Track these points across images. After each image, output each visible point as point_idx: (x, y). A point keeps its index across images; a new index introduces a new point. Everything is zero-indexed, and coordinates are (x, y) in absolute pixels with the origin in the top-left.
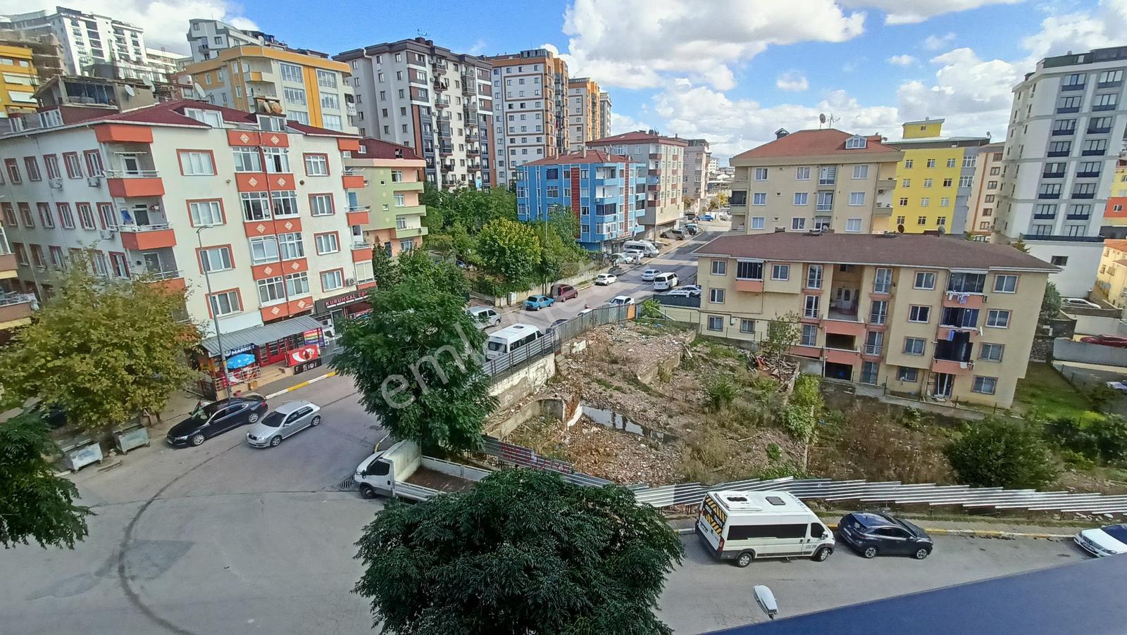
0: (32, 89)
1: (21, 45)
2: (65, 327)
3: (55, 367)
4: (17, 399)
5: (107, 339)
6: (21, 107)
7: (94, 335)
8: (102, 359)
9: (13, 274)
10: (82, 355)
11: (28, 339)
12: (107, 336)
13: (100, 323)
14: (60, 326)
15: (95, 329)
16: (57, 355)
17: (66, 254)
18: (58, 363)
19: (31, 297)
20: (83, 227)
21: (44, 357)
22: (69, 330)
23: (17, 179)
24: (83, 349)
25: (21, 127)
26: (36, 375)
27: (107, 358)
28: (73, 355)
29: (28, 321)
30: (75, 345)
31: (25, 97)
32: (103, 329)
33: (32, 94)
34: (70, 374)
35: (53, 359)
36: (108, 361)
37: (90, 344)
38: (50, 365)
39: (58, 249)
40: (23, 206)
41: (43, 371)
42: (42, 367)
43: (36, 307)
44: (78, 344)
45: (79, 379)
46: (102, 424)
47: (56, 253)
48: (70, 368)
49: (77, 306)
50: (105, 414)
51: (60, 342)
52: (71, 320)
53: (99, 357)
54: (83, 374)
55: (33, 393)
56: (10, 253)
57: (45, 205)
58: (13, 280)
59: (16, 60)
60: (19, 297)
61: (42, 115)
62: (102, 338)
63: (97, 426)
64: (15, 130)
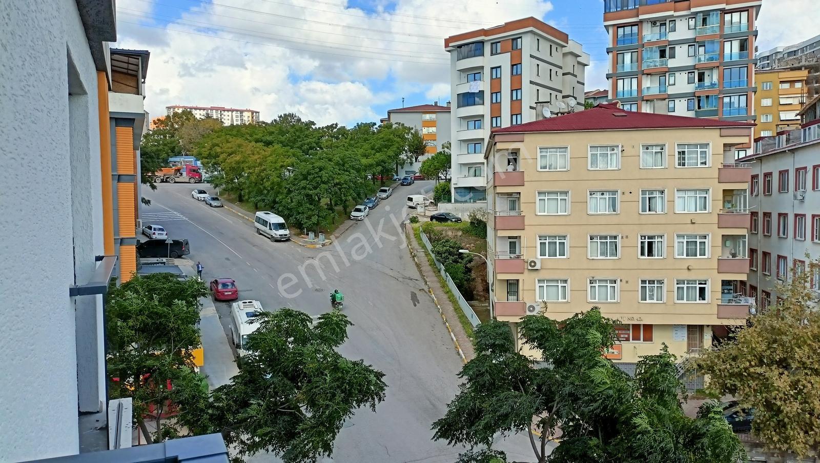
0: (799, 107)
1: (799, 69)
2: (774, 336)
3: (755, 373)
4: (718, 391)
5: (808, 362)
6: (788, 125)
7: (799, 353)
8: (799, 381)
9: (744, 277)
10: (781, 370)
11: (743, 340)
12: (809, 358)
13: (805, 342)
14: (769, 336)
15: (799, 347)
16: (761, 363)
17: (790, 264)
18: (759, 370)
19: (752, 301)
20: (813, 239)
21: (750, 361)
22: (775, 341)
23: (769, 191)
24: (783, 364)
25: (785, 143)
26: (739, 375)
27: (804, 382)
28: (773, 368)
29: (743, 323)
30: (777, 358)
31: (791, 116)
32: (806, 349)
33: (798, 112)
34: (766, 385)
35: (756, 365)
36: (804, 386)
37: (790, 361)
38: (752, 370)
39: (785, 258)
40: (767, 215)
41: (746, 374)
42: (746, 369)
43: (753, 310)
44: (780, 359)
45: (773, 394)
46: (780, 449)
47: (782, 262)
48: (767, 379)
49: (789, 320)
50: (786, 440)
51: (766, 351)
52: (781, 332)
53: (796, 379)
54: (778, 390)
55: (733, 390)
56: (747, 258)
57: (785, 215)
58: (743, 283)
59: (792, 82)
60: (743, 298)
61: (805, 131)
62: (804, 359)
63: (775, 448)
64: (779, 146)
